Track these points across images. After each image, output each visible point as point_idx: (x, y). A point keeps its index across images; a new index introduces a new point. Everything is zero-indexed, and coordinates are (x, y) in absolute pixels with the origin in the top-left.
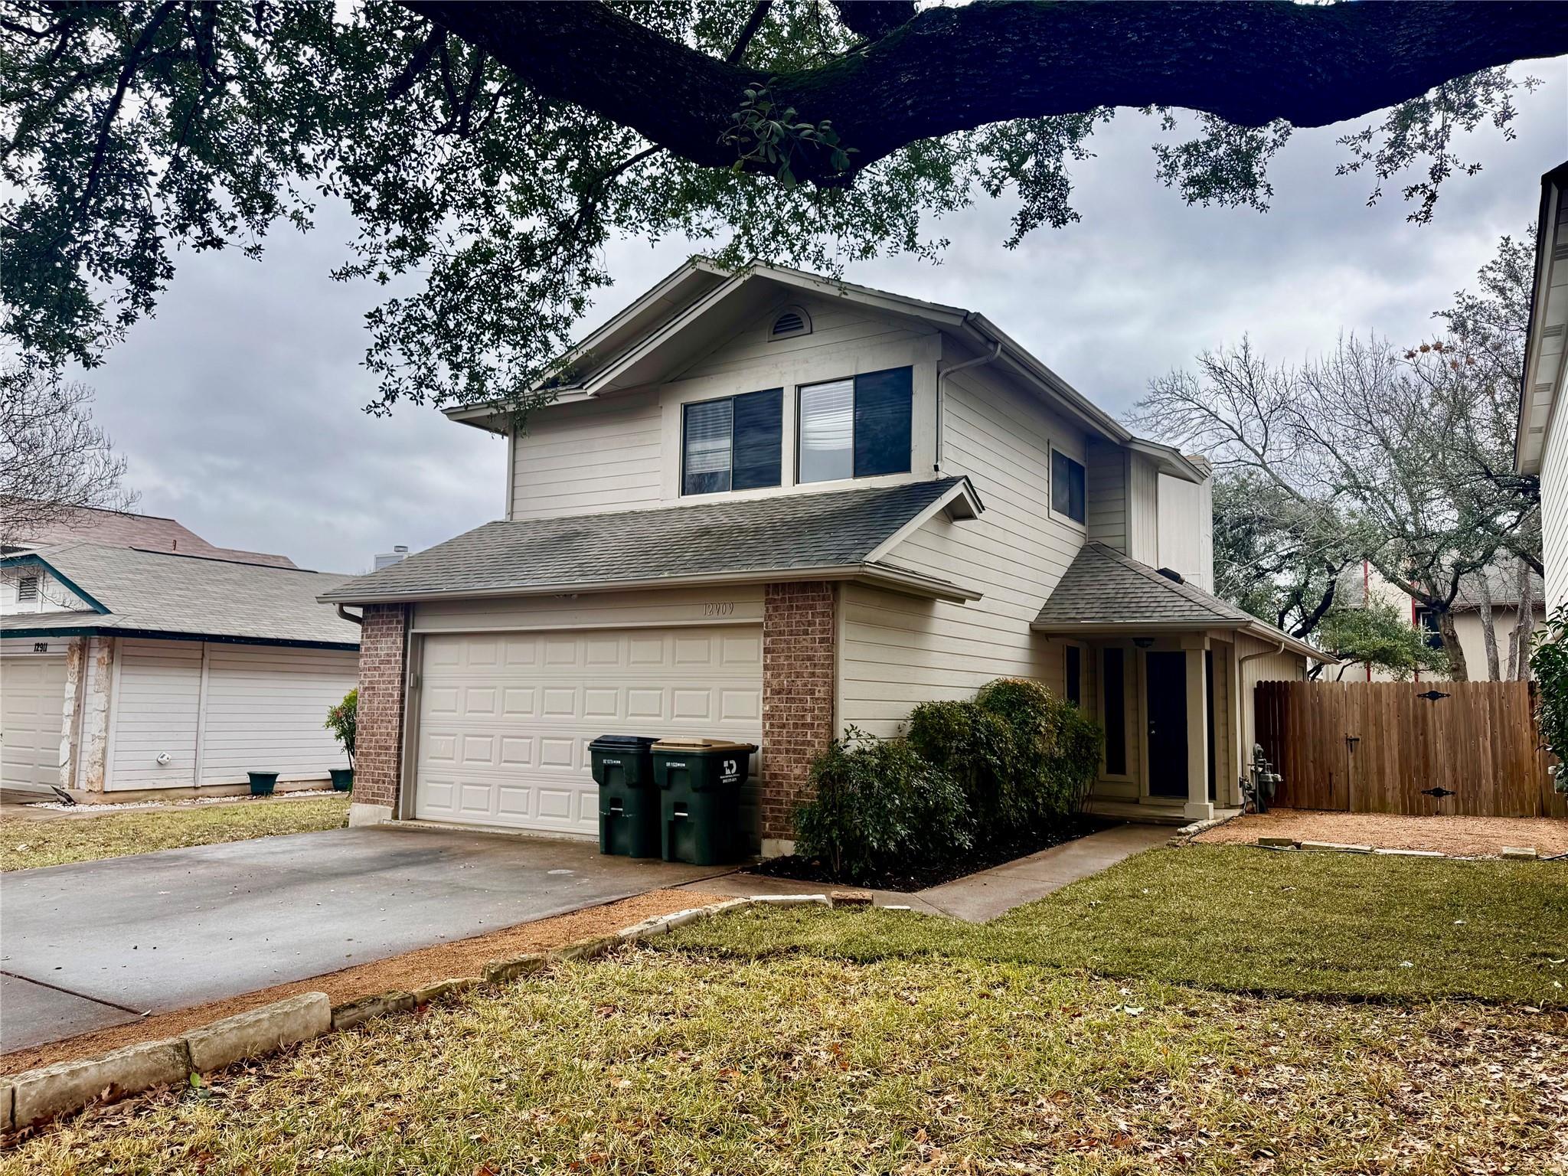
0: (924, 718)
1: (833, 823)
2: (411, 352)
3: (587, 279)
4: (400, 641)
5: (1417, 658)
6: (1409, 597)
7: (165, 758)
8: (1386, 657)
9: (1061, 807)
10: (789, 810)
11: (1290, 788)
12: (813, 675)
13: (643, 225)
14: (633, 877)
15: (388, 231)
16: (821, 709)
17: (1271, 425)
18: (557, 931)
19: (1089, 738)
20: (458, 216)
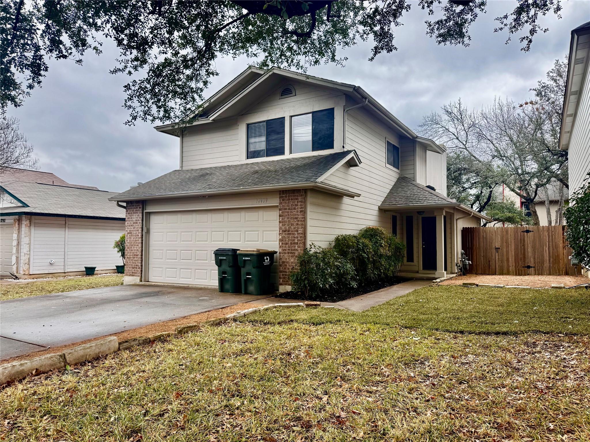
0: (339, 241)
1: (305, 278)
2: (142, 101)
3: (208, 73)
4: (140, 215)
5: (522, 220)
6: (519, 197)
7: (52, 262)
8: (510, 220)
9: (390, 274)
10: (289, 275)
11: (475, 267)
12: (297, 224)
13: (230, 51)
14: (231, 299)
15: (131, 53)
16: (301, 237)
17: (469, 133)
18: (204, 317)
19: (400, 249)
20: (158, 47)
